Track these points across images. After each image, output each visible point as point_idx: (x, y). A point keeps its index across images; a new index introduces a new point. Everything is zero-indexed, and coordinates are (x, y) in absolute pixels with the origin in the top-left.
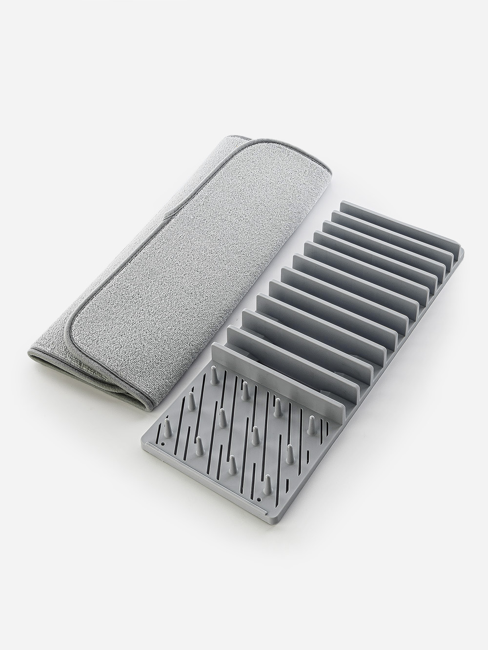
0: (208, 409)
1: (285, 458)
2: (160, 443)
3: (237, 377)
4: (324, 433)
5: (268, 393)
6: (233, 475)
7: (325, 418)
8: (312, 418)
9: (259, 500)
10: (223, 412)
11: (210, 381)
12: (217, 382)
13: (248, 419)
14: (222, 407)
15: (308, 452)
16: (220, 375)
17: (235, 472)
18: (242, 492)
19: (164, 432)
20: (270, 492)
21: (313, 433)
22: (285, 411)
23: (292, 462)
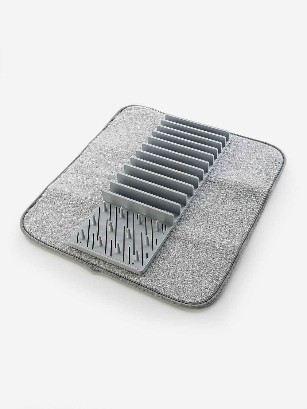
0: (103, 224)
1: (145, 243)
2: (79, 242)
3: (117, 207)
4: (164, 230)
5: (134, 213)
6: (118, 254)
7: (164, 223)
8: (157, 222)
9: (133, 264)
10: (111, 223)
11: (103, 210)
12: (106, 210)
13: (124, 227)
14: (110, 220)
15: (157, 239)
16: (108, 206)
17: (119, 252)
18: (124, 261)
19: (81, 236)
20: (138, 260)
21: (158, 230)
22: (143, 221)
23: (148, 245)
